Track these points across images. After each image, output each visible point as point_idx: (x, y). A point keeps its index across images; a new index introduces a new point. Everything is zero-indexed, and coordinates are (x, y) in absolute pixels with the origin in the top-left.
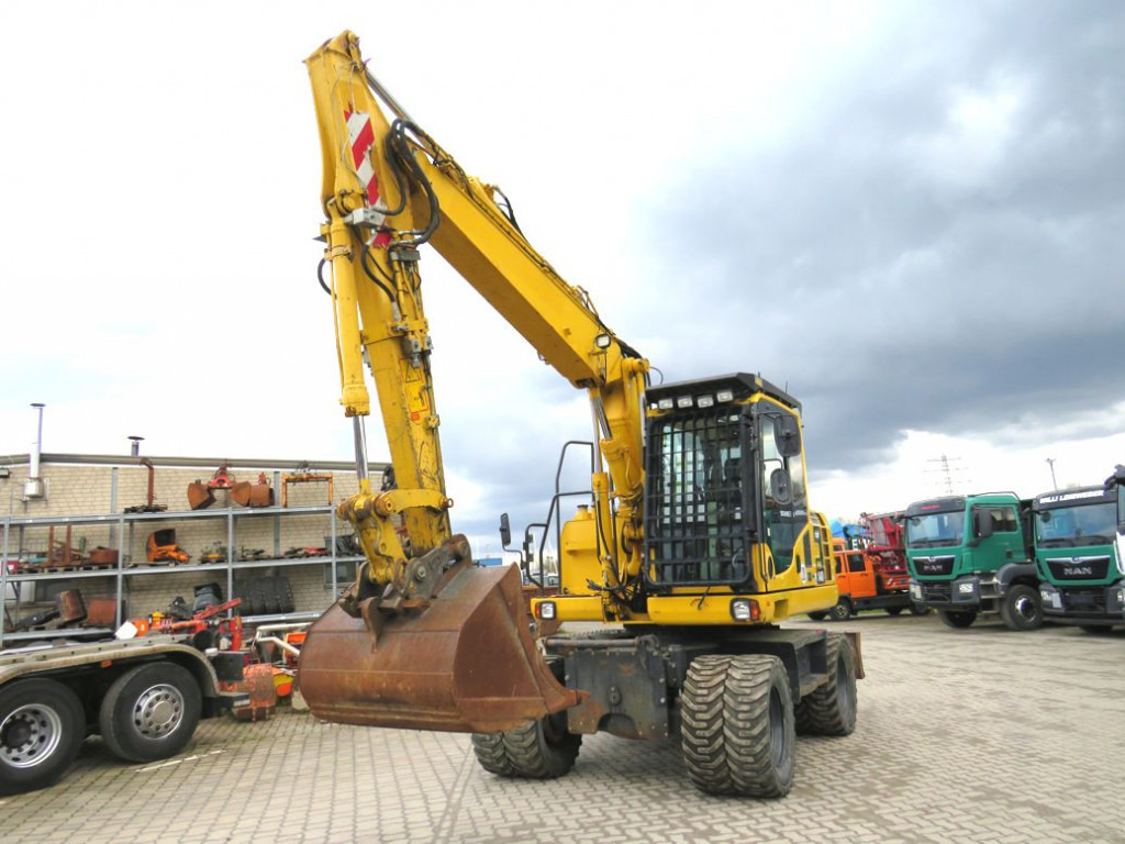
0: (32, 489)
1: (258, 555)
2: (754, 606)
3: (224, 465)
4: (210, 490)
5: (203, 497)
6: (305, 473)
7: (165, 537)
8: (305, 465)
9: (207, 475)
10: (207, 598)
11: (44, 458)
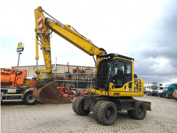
0: (55, 69)
1: (81, 80)
2: (108, 93)
3: (78, 67)
4: (76, 70)
5: (75, 71)
6: (89, 68)
7: (70, 76)
8: (88, 67)
9: (75, 68)
10: (75, 85)
11: (57, 65)
